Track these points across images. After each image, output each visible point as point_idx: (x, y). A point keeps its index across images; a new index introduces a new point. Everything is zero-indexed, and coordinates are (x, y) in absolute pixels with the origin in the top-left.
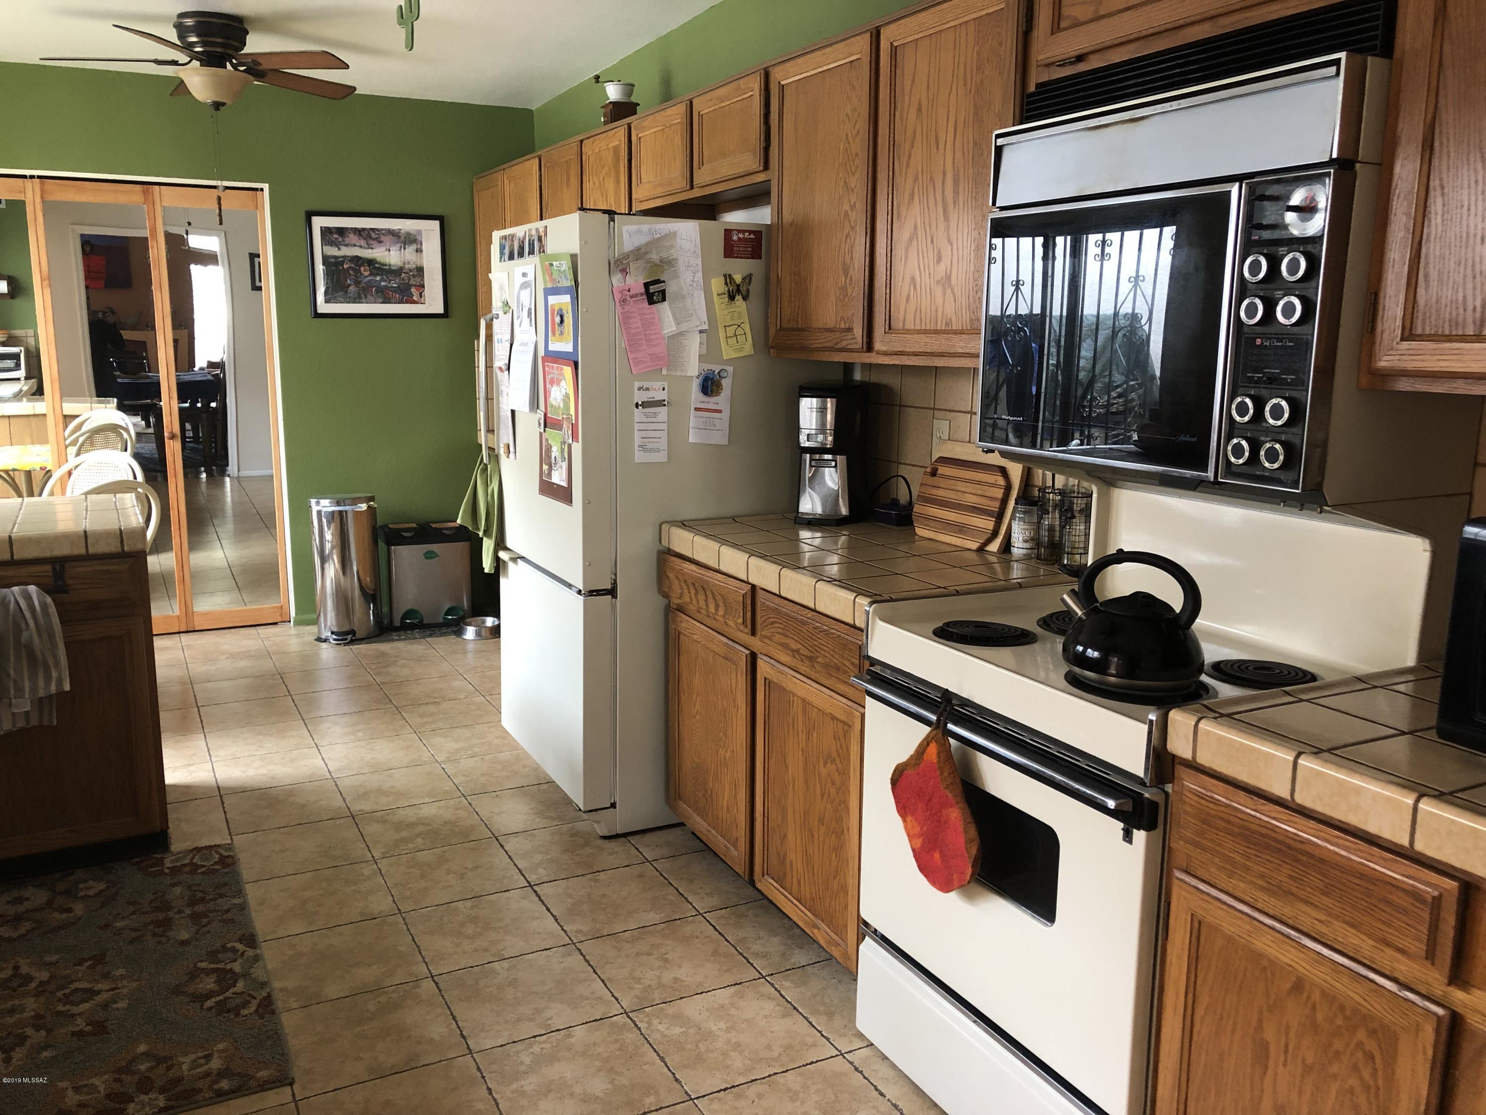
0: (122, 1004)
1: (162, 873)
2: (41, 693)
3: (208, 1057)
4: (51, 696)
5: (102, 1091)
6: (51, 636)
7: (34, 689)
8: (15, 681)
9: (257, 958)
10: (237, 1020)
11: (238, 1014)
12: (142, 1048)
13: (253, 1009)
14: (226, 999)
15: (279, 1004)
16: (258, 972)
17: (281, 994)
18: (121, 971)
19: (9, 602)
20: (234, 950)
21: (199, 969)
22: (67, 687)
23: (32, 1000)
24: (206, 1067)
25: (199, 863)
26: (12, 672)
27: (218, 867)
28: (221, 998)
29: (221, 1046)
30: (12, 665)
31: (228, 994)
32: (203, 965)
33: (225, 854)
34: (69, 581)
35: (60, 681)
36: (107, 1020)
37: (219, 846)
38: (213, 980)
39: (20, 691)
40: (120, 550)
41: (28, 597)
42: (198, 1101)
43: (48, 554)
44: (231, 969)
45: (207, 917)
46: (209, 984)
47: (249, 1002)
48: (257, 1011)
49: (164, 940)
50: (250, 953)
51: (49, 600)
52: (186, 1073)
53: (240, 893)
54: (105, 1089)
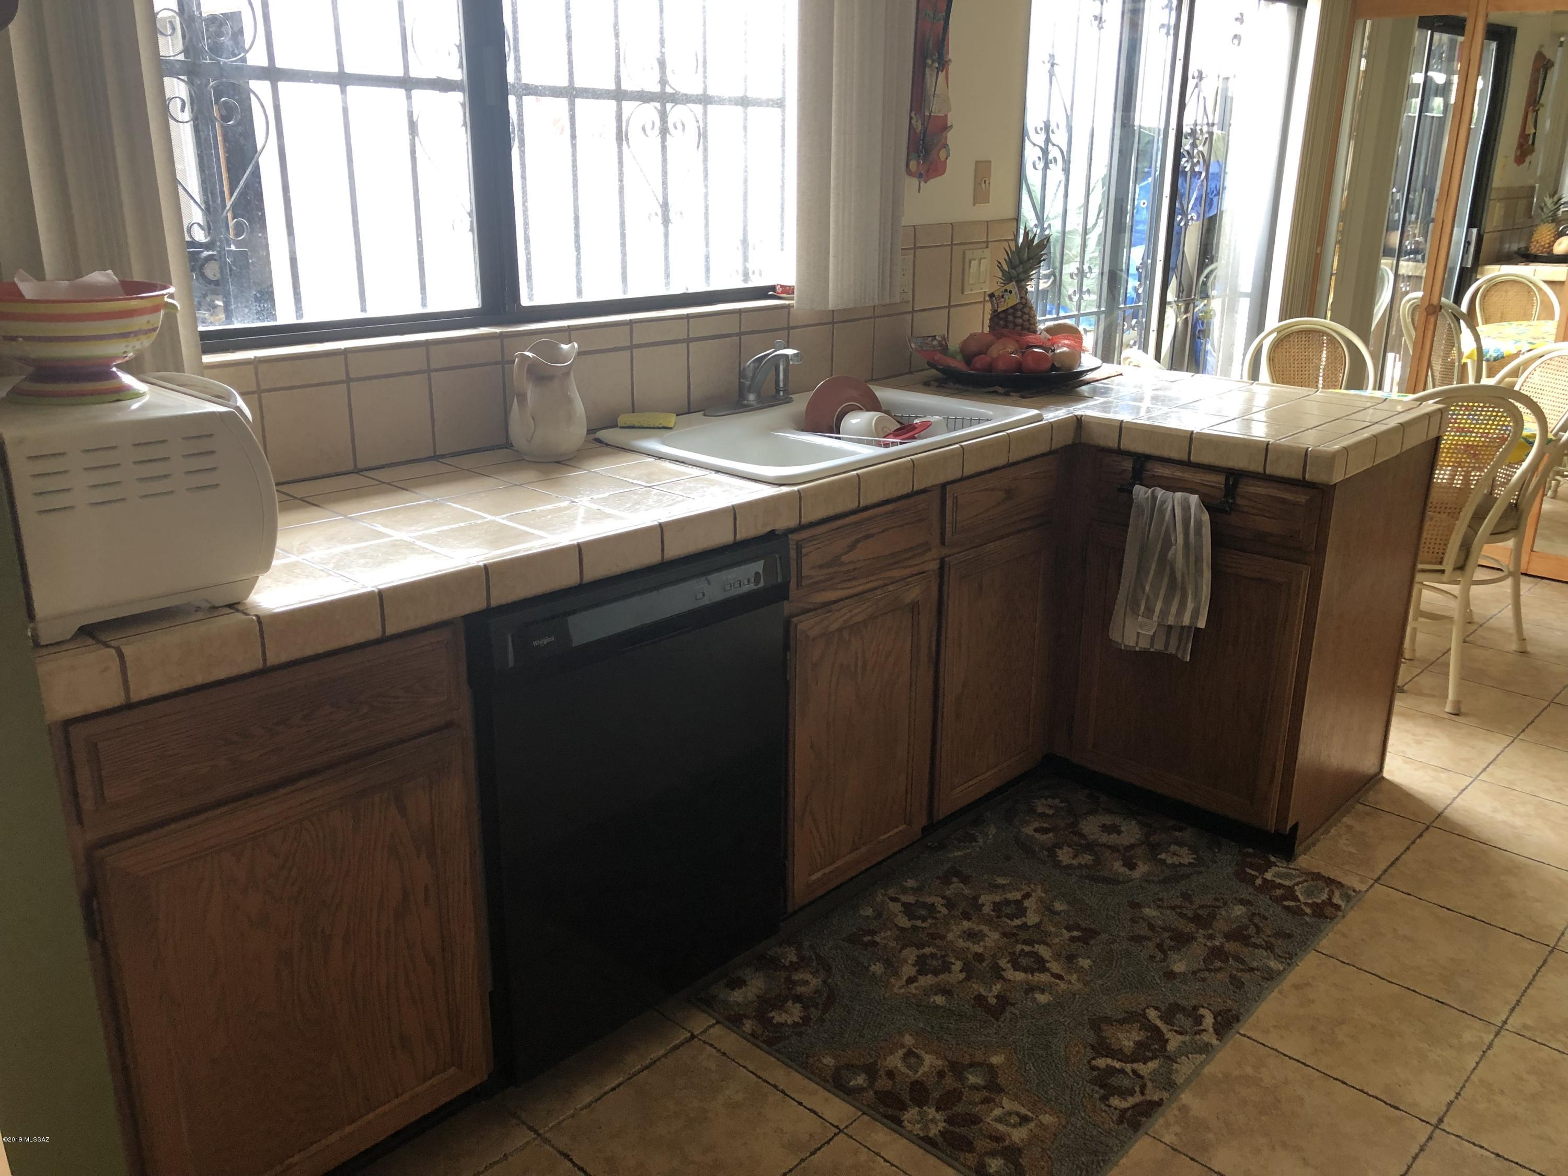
0: (1042, 998)
1: (1251, 881)
2: (1171, 621)
3: (1024, 1119)
4: (1183, 628)
5: (920, 1073)
6: (1199, 560)
7: (1164, 613)
8: (1148, 599)
9: (1206, 1049)
10: (1098, 1103)
11: (1104, 1098)
12: (996, 1060)
13: (1124, 1105)
14: (1122, 1071)
15: (1158, 1124)
16: (1184, 1068)
17: (1176, 1112)
18: (1085, 963)
19: (1166, 509)
20: (1199, 1020)
21: (1144, 1016)
22: (1202, 624)
23: (996, 936)
24: (1009, 1129)
25: (1298, 894)
26: (1147, 588)
27: (1308, 910)
28: (1118, 1065)
29: (1047, 1119)
30: (1150, 580)
31: (1128, 1067)
32: (1152, 1014)
33: (1337, 900)
34: (1240, 501)
35: (1195, 615)
36: (1013, 1005)
37: (1340, 885)
38: (1137, 1038)
39: (1150, 611)
40: (1301, 477)
41: (1186, 508)
42: (957, 1160)
43: (1224, 463)
44: (1167, 1040)
45: (1226, 961)
46: (1128, 1039)
47: (1132, 1093)
48: (1124, 1111)
49: (1159, 956)
50: (1209, 1037)
51: (1206, 517)
52: (988, 1120)
53: (1289, 959)
54: (924, 1074)
